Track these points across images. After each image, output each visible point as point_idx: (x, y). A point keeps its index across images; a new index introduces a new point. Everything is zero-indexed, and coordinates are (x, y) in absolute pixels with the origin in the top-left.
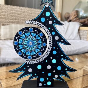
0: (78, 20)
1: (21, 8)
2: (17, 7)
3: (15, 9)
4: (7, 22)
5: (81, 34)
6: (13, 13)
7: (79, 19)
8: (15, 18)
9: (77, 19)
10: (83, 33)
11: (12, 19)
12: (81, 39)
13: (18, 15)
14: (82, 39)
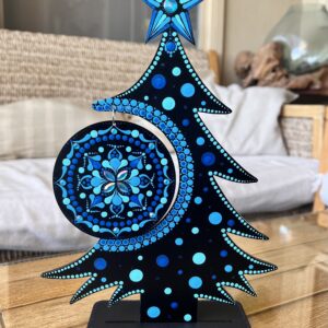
1: (63, 38)
2: (46, 36)
3: (37, 44)
4: (9, 94)
5: (289, 132)
6: (29, 61)
7: (287, 76)
8: (40, 79)
10: (297, 129)
11: (25, 80)
12: (288, 154)
13: (50, 66)
14: (292, 152)
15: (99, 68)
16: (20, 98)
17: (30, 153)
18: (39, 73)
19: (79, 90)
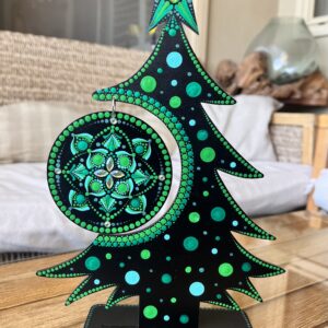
0: (267, 89)
1: (53, 41)
2: (37, 37)
3: (28, 46)
5: (279, 139)
6: (21, 63)
7: (270, 85)
8: (31, 81)
9: (264, 83)
10: (288, 136)
11: (17, 82)
12: (278, 160)
13: (41, 69)
14: (281, 158)
15: (90, 73)
16: (12, 100)
17: (27, 156)
18: (31, 76)
19: (70, 94)
